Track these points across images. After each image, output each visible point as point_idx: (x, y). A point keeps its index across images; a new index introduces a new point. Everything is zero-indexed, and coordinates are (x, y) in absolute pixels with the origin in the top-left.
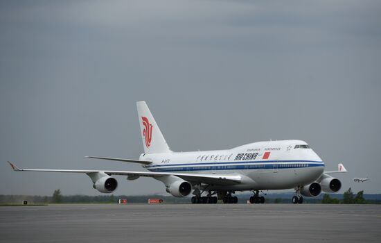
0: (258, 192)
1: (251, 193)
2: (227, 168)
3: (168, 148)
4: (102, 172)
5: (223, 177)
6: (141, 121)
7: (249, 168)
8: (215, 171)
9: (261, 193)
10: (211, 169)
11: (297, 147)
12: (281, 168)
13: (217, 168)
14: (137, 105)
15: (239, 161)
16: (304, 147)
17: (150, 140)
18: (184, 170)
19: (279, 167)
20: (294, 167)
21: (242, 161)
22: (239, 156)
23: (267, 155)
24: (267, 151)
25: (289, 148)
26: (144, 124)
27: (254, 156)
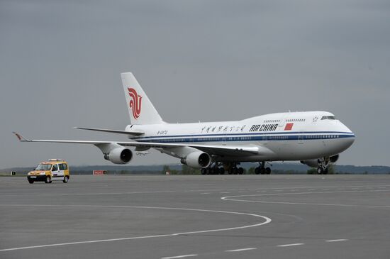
0: (263, 163)
1: (257, 164)
2: (240, 139)
3: (161, 119)
4: (114, 143)
5: (239, 148)
6: (127, 92)
7: (268, 139)
8: (226, 142)
9: (267, 164)
10: (221, 140)
11: (324, 118)
12: (308, 139)
13: (227, 140)
14: (122, 76)
15: (256, 132)
16: (331, 118)
17: (139, 112)
18: (196, 141)
19: (305, 138)
20: (323, 138)
21: (258, 132)
22: (254, 128)
23: (289, 126)
24: (289, 122)
25: (315, 119)
26: (131, 95)
27: (272, 127)
